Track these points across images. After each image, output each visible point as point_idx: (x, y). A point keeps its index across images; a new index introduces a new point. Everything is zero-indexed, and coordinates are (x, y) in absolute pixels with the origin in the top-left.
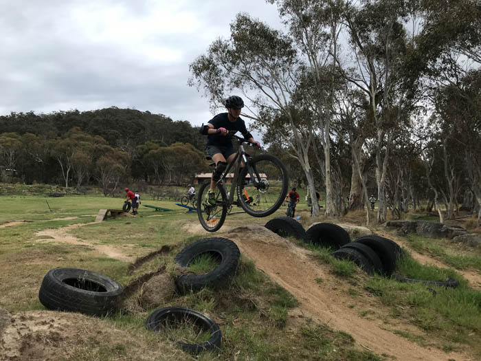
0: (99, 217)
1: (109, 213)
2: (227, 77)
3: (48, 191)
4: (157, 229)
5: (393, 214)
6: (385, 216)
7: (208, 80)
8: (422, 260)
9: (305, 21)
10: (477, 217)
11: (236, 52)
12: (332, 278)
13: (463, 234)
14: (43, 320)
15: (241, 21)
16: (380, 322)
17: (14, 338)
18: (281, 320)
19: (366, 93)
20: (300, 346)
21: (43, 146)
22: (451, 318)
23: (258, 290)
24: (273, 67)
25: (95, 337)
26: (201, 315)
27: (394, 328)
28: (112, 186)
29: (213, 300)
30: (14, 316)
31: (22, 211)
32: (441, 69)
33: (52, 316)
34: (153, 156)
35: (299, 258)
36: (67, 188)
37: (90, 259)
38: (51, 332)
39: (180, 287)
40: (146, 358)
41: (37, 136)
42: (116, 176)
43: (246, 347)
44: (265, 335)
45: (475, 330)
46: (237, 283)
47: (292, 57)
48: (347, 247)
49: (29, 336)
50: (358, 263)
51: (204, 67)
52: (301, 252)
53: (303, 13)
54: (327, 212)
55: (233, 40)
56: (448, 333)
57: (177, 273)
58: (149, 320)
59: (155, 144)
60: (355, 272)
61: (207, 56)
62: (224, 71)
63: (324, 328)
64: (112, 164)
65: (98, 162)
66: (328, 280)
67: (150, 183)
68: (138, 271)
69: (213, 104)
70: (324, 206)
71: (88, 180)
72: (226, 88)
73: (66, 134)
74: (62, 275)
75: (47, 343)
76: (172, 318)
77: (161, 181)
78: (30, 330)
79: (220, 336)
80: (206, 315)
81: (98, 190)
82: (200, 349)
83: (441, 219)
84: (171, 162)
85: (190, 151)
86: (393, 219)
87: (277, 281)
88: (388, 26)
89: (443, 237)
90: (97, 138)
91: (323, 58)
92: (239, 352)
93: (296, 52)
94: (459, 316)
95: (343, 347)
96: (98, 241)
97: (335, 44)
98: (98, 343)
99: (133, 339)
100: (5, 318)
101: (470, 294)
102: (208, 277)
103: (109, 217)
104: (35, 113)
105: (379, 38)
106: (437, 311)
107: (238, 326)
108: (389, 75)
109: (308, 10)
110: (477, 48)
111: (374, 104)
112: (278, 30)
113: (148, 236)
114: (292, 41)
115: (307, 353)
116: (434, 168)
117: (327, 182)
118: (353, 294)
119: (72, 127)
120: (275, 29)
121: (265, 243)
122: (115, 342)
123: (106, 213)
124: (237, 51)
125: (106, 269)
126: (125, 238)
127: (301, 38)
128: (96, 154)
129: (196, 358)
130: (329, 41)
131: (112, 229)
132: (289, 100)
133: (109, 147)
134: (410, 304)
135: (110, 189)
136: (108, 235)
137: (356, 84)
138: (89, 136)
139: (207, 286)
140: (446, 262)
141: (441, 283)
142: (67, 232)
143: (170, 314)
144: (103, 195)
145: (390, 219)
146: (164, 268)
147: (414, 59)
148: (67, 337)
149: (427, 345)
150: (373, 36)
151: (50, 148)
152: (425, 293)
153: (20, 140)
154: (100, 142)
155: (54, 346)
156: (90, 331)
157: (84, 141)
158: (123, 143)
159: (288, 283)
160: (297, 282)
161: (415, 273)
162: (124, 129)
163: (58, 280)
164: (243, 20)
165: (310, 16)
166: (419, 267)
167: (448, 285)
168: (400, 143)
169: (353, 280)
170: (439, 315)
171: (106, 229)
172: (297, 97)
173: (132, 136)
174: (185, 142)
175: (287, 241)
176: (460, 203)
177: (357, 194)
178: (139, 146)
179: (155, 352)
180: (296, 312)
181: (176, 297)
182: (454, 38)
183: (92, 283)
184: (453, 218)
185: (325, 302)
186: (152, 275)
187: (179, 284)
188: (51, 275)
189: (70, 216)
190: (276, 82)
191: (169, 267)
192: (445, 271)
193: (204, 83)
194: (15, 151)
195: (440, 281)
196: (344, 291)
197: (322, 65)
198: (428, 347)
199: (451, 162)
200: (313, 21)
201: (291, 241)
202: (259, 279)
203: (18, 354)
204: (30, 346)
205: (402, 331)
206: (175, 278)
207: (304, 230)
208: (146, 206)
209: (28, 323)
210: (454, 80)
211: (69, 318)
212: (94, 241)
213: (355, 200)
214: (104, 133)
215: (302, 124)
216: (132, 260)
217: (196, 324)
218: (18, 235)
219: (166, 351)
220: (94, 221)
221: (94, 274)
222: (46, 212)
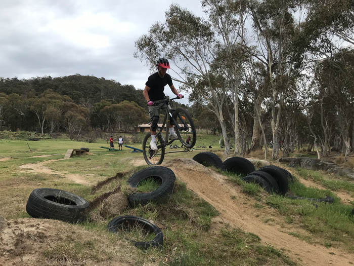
0: (67, 155)
1: (75, 152)
2: (162, 51)
3: (28, 137)
4: (110, 164)
5: (284, 154)
6: (278, 154)
7: (149, 53)
8: (307, 184)
9: (221, 10)
10: (344, 155)
11: (169, 33)
12: (243, 196)
13: (334, 167)
14: (32, 224)
15: (173, 10)
16: (278, 227)
17: (10, 236)
18: (207, 225)
19: (264, 64)
20: (221, 243)
21: (25, 103)
22: (330, 224)
23: (189, 204)
24: (197, 45)
25: (71, 236)
26: (148, 222)
27: (289, 231)
28: (76, 133)
29: (156, 211)
30: (10, 221)
31: (9, 151)
32: (320, 47)
33: (38, 221)
34: (107, 111)
35: (218, 181)
36: (42, 134)
37: (62, 184)
38: (38, 232)
39: (131, 202)
40: (109, 251)
41: (20, 95)
42: (79, 126)
43: (181, 244)
44: (195, 236)
45: (346, 233)
46: (173, 199)
47: (211, 37)
48: (253, 174)
49: (22, 235)
50: (261, 185)
51: (146, 44)
52: (220, 177)
53: (219, 4)
54: (236, 151)
55: (168, 24)
56: (328, 235)
57: (129, 192)
58: (109, 225)
59: (108, 102)
60: (259, 191)
61: (148, 36)
62: (161, 47)
63: (238, 231)
64: (77, 116)
65: (66, 115)
66: (240, 197)
67: (105, 131)
68: (100, 191)
71: (58, 128)
73: (42, 94)
74: (43, 193)
75: (35, 240)
76: (126, 224)
77: (112, 129)
78: (22, 231)
79: (162, 237)
80: (152, 222)
81: (66, 136)
82: (148, 246)
83: (319, 156)
84: (121, 115)
85: (134, 107)
86: (284, 157)
87: (203, 198)
88: (281, 15)
89: (320, 169)
90: (65, 97)
91: (234, 38)
92: (176, 248)
93: (213, 34)
94: (336, 222)
95: (252, 244)
96: (67, 172)
97: (243, 27)
98: (73, 240)
99: (99, 238)
100: (3, 222)
101: (342, 208)
102: (152, 194)
103: (75, 155)
104: (18, 79)
105: (275, 24)
106: (319, 219)
107: (174, 229)
108: (281, 51)
109: (223, 3)
110: (346, 31)
111: (270, 73)
112: (201, 17)
113: (104, 169)
114: (210, 25)
115: (226, 248)
116: (313, 119)
117: (236, 130)
118: (259, 207)
119: (46, 89)
120: (198, 17)
121: (193, 171)
122: (85, 239)
123: (73, 152)
124: (171, 32)
125: (74, 191)
126: (87, 170)
127: (218, 23)
128: (65, 109)
129: (145, 252)
130: (238, 26)
131: (77, 163)
132: (208, 68)
133: (74, 104)
134: (300, 214)
135: (75, 135)
136: (75, 168)
137: (257, 57)
138: (59, 96)
139: (152, 201)
140: (325, 186)
141: (321, 199)
142: (43, 166)
143: (125, 220)
144: (69, 139)
145: (282, 157)
146: (119, 188)
147: (301, 39)
148: (50, 236)
149: (313, 243)
150: (270, 22)
151: (30, 105)
152: (310, 207)
153: (7, 98)
154: (67, 101)
155: (40, 242)
156: (67, 231)
157: (55, 99)
158: (84, 101)
159: (210, 199)
160: (217, 199)
161: (302, 193)
162: (85, 91)
163: (41, 197)
164: (175, 9)
165: (225, 7)
166: (305, 189)
167: (326, 201)
168: (289, 101)
169: (258, 197)
170: (320, 221)
171: (73, 163)
172: (214, 67)
173: (91, 96)
174: (130, 100)
175: (210, 169)
176: (331, 146)
177: (257, 139)
178: (97, 103)
179: (116, 247)
180: (217, 219)
181: (128, 209)
182: (330, 24)
183: (66, 199)
184: (327, 156)
185: (238, 213)
186: (110, 193)
187: (131, 199)
188: (35, 192)
189: (45, 154)
190: (199, 56)
191: (123, 187)
192: (323, 192)
193: (146, 56)
194: (4, 107)
195: (321, 198)
196: (251, 205)
197: (233, 43)
198: (314, 244)
199: (326, 115)
200: (227, 10)
201: (212, 169)
202: (190, 196)
203: (13, 248)
204: (22, 242)
205: (295, 233)
206: (127, 195)
207: (221, 161)
208: (102, 147)
209: (20, 225)
211: (51, 222)
212: (64, 172)
213: (256, 143)
214: (70, 94)
215: (218, 87)
216: (95, 184)
217: (144, 228)
218: (7, 167)
219: (123, 246)
220: (63, 158)
221: (67, 193)
222: (27, 152)
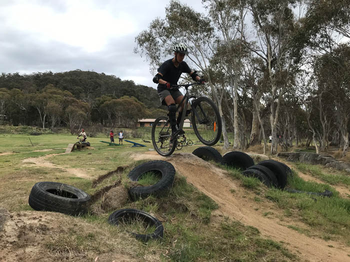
0: (69, 150)
1: (76, 146)
2: (162, 47)
3: (30, 131)
4: (111, 158)
5: (282, 148)
6: (277, 149)
7: (149, 49)
8: (306, 178)
9: (221, 6)
10: (343, 150)
11: (169, 28)
12: (242, 189)
13: (333, 161)
14: (34, 216)
15: (173, 6)
16: (278, 220)
17: (13, 229)
18: (207, 218)
19: (264, 60)
20: (221, 236)
21: (26, 98)
22: (329, 218)
23: (189, 197)
24: (196, 41)
25: (73, 228)
26: (148, 215)
27: (288, 224)
28: (77, 128)
29: (156, 204)
30: (12, 214)
31: (12, 145)
32: (320, 42)
33: (40, 214)
34: (107, 106)
35: (218, 176)
36: (44, 128)
37: (64, 178)
38: (40, 224)
39: (132, 195)
40: (110, 243)
41: (21, 90)
42: (80, 120)
43: (181, 237)
44: (195, 229)
45: (345, 226)
46: (173, 192)
47: (211, 33)
48: (253, 168)
49: (24, 227)
50: (261, 179)
51: (146, 40)
52: (219, 171)
54: (235, 146)
55: (168, 20)
56: (326, 228)
57: (129, 186)
58: (110, 218)
59: (108, 97)
60: (258, 185)
61: (148, 31)
62: (161, 42)
63: (238, 224)
64: (77, 111)
65: (67, 110)
66: (239, 191)
67: (105, 126)
68: (101, 184)
69: (152, 67)
70: (232, 142)
71: (59, 123)
72: (162, 54)
73: (43, 90)
74: (45, 187)
75: (38, 232)
76: (127, 217)
77: (113, 124)
78: (24, 223)
79: (163, 229)
80: (152, 215)
81: (67, 130)
82: (149, 238)
83: (317, 151)
84: (121, 110)
85: (134, 102)
86: (282, 151)
87: (203, 191)
88: (280, 10)
89: (318, 164)
90: (66, 92)
91: (233, 34)
92: (176, 241)
93: (213, 29)
94: (334, 216)
95: (252, 237)
96: (68, 166)
97: (242, 23)
98: (75, 232)
99: (100, 230)
100: (6, 214)
101: (341, 201)
102: (153, 188)
103: (76, 149)
104: (19, 74)
105: (275, 19)
106: (318, 212)
107: (175, 222)
108: (281, 46)
110: (346, 27)
111: (270, 68)
112: (201, 13)
113: (105, 163)
114: (210, 21)
115: (226, 241)
116: (312, 115)
117: (235, 125)
118: (257, 200)
119: (47, 84)
120: (198, 12)
121: (193, 165)
122: (87, 232)
123: (74, 147)
124: (171, 28)
125: (76, 184)
126: (88, 164)
127: (217, 19)
128: (65, 104)
129: (146, 244)
130: (237, 21)
131: (77, 157)
132: (208, 64)
133: (75, 99)
134: (299, 208)
135: (76, 130)
136: (76, 162)
137: (257, 53)
138: (60, 91)
139: (152, 195)
140: (323, 180)
141: (320, 193)
142: (45, 160)
143: (126, 213)
144: (70, 134)
145: (280, 151)
146: (120, 182)
147: (300, 34)
148: (53, 228)
150: (270, 17)
151: (31, 100)
152: (309, 200)
153: (9, 94)
154: (68, 96)
155: (43, 234)
156: (69, 224)
157: (56, 94)
158: (85, 96)
159: (210, 192)
160: (217, 192)
161: (301, 187)
162: (85, 86)
163: (43, 190)
164: (175, 5)
165: (224, 3)
166: (304, 183)
167: (325, 195)
168: (288, 96)
169: (257, 191)
170: (319, 215)
171: (74, 157)
172: (214, 62)
173: (91, 91)
174: (130, 95)
175: (209, 163)
176: (330, 140)
177: (256, 134)
178: (97, 99)
179: (117, 240)
180: (217, 212)
181: (129, 202)
182: (329, 19)
183: (67, 192)
184: (325, 151)
185: (238, 206)
186: (111, 187)
187: (131, 193)
188: (37, 186)
189: (47, 148)
190: (198, 51)
191: (124, 181)
192: (322, 186)
193: (146, 51)
194: (5, 102)
196: (250, 199)
197: (233, 39)
198: (312, 237)
199: (324, 110)
200: (226, 6)
201: (211, 164)
202: (190, 189)
203: (16, 240)
204: (25, 234)
205: (294, 226)
206: (128, 189)
207: (221, 155)
208: (102, 142)
209: (23, 218)
210: (328, 50)
211: (53, 215)
212: (66, 166)
213: (255, 138)
214: (71, 89)
215: (217, 82)
216: (96, 177)
217: (145, 221)
218: (9, 161)
219: (124, 239)
220: (64, 152)
221: (68, 186)
222: (29, 146)
